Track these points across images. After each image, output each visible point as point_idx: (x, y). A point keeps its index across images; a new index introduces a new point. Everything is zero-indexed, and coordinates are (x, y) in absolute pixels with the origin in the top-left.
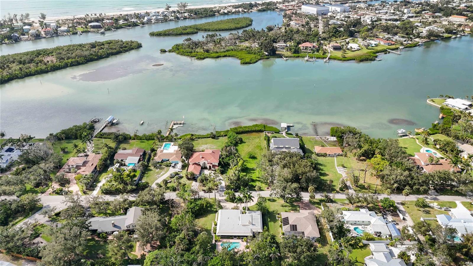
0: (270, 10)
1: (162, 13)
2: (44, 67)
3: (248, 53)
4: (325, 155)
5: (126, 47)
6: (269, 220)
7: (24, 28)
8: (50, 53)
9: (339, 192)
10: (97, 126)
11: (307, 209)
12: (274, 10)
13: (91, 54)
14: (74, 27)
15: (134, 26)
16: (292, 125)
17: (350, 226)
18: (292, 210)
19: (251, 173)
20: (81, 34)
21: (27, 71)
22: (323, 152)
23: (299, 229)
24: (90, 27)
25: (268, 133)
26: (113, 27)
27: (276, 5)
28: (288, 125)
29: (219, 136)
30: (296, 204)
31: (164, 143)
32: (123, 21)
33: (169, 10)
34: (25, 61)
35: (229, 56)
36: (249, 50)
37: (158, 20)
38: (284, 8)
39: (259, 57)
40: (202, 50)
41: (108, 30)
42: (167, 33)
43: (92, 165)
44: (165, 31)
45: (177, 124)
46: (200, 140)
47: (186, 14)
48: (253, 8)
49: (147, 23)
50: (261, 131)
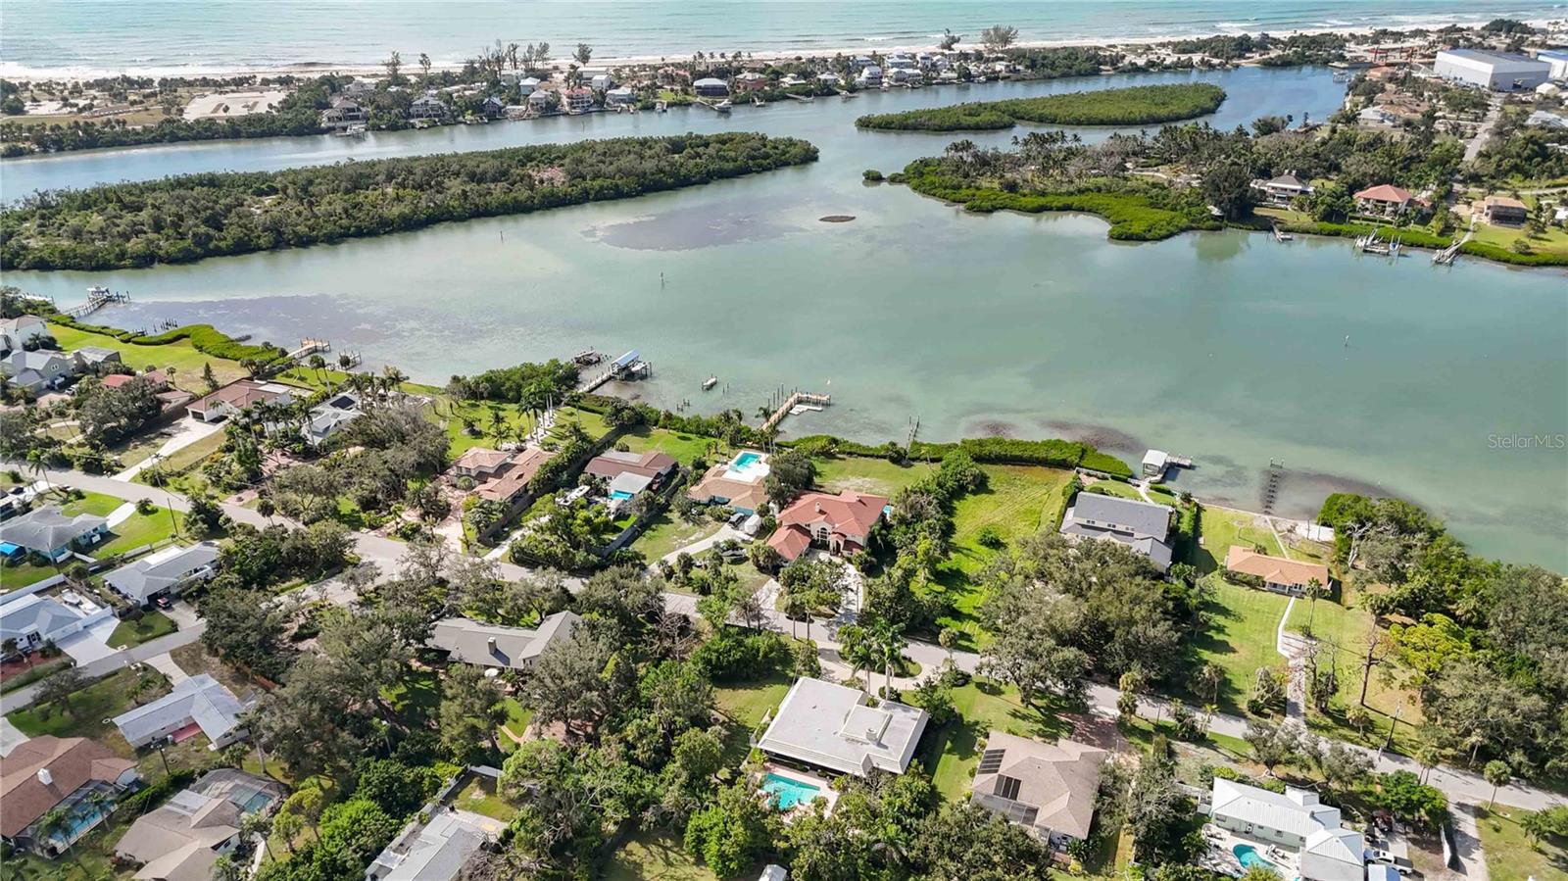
0: (1312, 62)
1: (922, 58)
2: (523, 194)
3: (1151, 204)
4: (1255, 584)
5: (767, 156)
6: (949, 745)
7: (523, 82)
8: (558, 157)
9: (1245, 717)
10: (584, 375)
11: (1097, 742)
12: (1326, 63)
13: (661, 171)
14: (653, 88)
15: (823, 95)
16: (1187, 463)
17: (1226, 834)
18: (1040, 736)
19: (964, 590)
20: (665, 111)
21: (480, 201)
22: (1251, 571)
23: (1025, 797)
24: (695, 91)
25: (1089, 475)
26: (760, 94)
27: (1342, 47)
28: (1176, 460)
29: (914, 460)
30: (1063, 719)
31: (742, 452)
32: (793, 78)
33: (950, 49)
34: (485, 173)
35: (1081, 210)
36: (1157, 196)
37: (903, 80)
38: (1369, 59)
39: (1185, 222)
40: (997, 181)
41: (741, 103)
42: (911, 121)
43: (520, 477)
44: (906, 117)
45: (808, 401)
46: (851, 460)
47: (999, 66)
48: (1247, 55)
49: (867, 88)
50: (1064, 465)
